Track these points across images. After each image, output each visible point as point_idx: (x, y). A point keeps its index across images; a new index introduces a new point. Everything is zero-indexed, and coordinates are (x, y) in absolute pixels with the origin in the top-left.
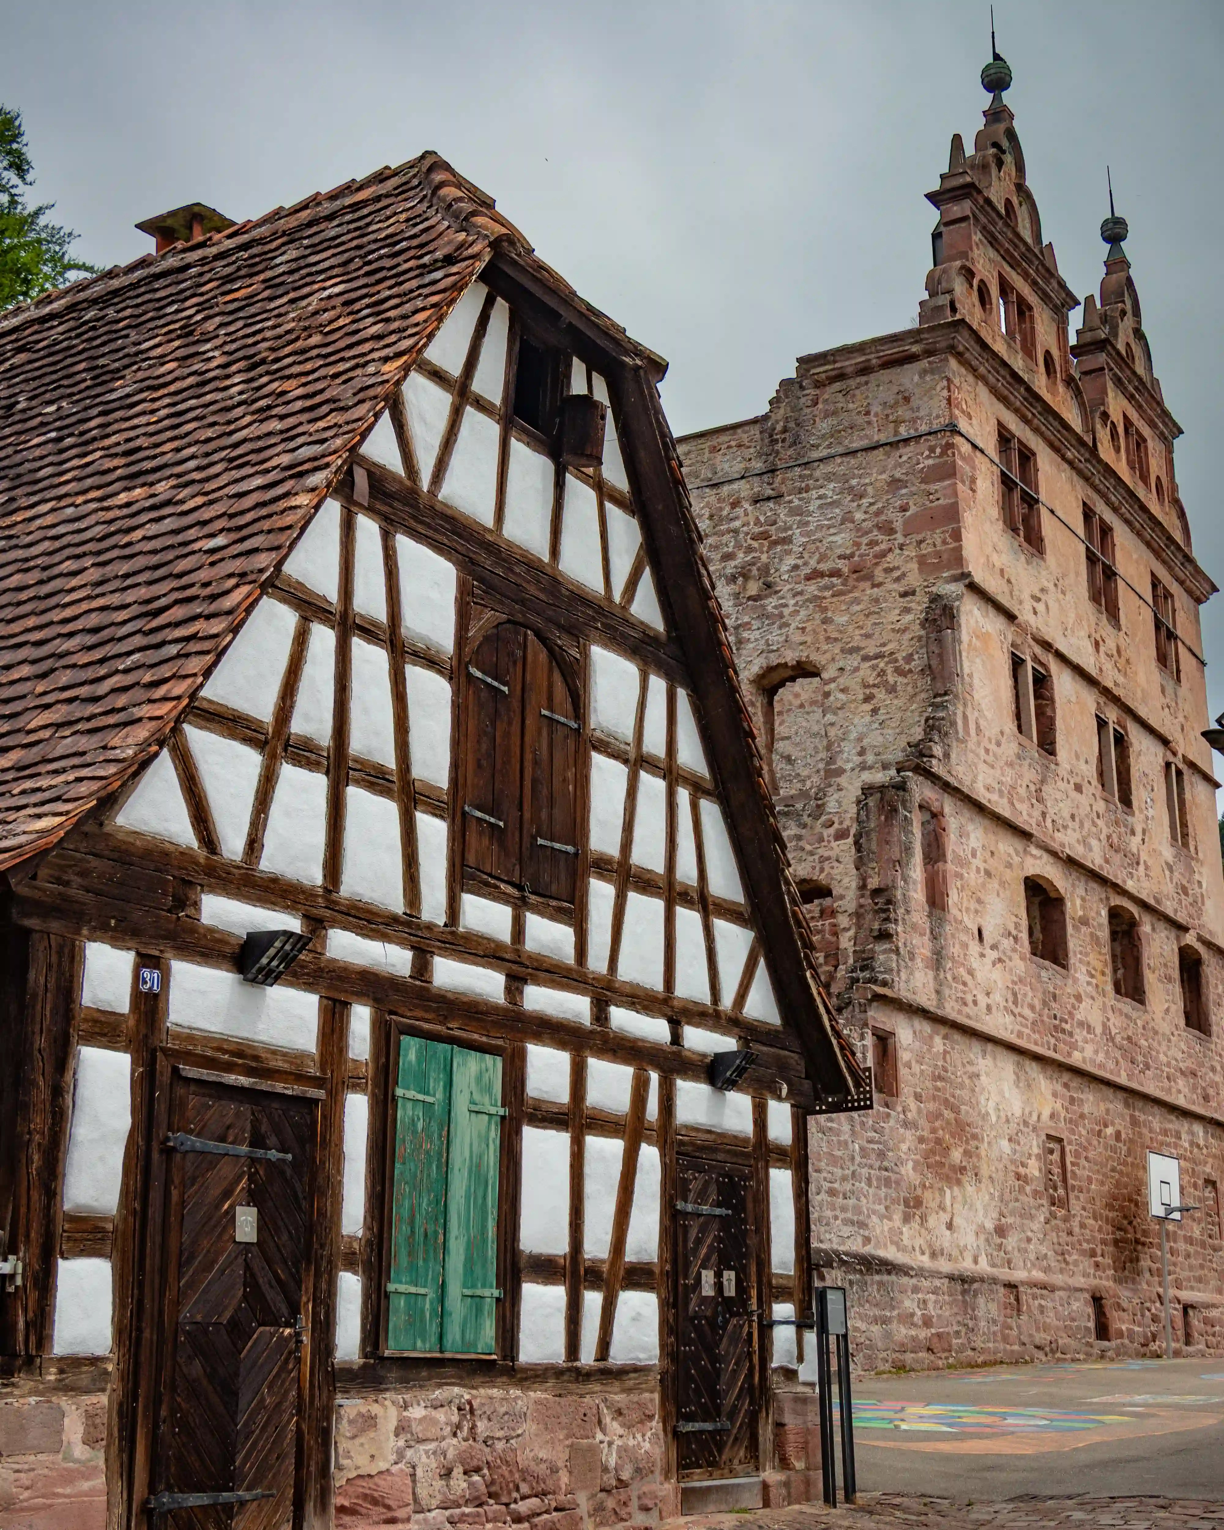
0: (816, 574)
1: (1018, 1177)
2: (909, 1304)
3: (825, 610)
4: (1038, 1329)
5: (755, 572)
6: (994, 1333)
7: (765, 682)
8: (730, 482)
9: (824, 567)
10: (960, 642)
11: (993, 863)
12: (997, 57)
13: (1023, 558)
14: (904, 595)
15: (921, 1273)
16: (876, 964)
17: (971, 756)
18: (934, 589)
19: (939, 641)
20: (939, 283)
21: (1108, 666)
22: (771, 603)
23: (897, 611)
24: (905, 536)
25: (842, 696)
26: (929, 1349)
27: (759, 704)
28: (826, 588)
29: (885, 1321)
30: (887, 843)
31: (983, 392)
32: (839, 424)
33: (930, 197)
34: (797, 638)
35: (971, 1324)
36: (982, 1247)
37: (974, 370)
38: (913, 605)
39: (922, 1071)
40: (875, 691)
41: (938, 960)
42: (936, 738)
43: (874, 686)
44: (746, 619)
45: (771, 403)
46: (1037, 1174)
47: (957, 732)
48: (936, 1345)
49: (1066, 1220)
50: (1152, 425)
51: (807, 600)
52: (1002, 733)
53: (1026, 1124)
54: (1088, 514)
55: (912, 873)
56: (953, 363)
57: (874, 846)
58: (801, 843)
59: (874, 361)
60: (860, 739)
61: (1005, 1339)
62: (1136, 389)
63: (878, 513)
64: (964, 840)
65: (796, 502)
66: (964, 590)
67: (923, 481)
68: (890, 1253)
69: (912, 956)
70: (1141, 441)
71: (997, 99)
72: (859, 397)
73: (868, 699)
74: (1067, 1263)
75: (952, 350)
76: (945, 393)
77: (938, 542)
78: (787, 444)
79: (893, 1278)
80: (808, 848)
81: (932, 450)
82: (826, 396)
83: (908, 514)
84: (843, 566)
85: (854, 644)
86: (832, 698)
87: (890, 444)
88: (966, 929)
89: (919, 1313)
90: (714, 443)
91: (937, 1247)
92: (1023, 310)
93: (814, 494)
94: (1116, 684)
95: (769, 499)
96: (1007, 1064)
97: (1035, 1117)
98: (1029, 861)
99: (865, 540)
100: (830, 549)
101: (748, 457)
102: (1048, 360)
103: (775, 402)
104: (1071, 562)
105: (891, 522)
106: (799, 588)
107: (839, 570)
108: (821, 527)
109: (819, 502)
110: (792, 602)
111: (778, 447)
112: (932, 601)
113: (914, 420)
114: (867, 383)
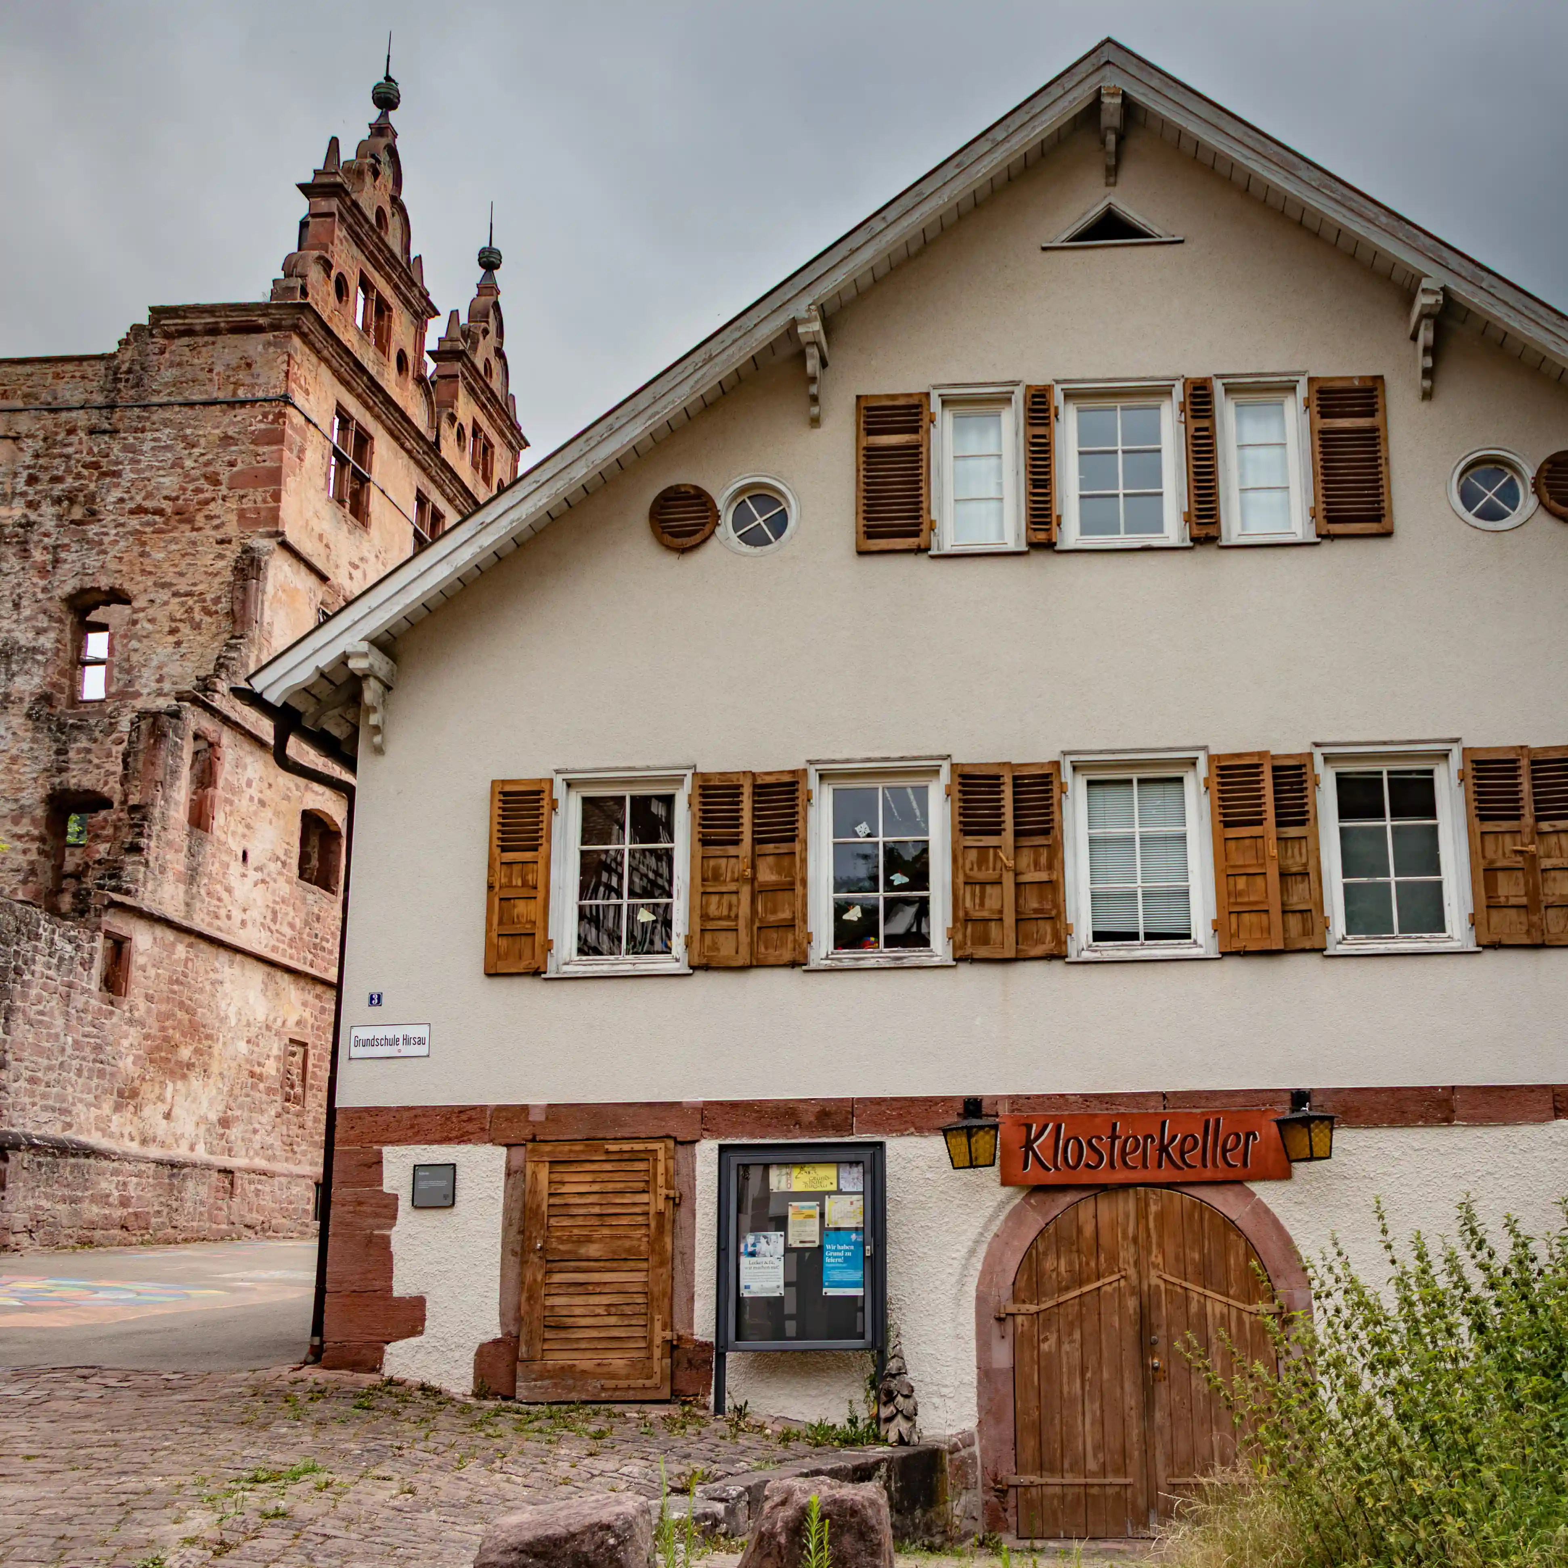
0: (140, 510)
1: (252, 1074)
2: (107, 1185)
3: (144, 544)
4: (250, 1210)
5: (81, 499)
6: (201, 1213)
7: (77, 601)
8: (69, 409)
9: (149, 504)
10: (264, 592)
11: (268, 794)
12: (388, 78)
13: (345, 528)
14: (221, 542)
15: (124, 1158)
16: (124, 874)
18: (248, 541)
19: (245, 589)
20: (295, 266)
22: (92, 530)
23: (212, 556)
24: (230, 489)
25: (149, 626)
26: (123, 1227)
27: (68, 622)
28: (148, 524)
29: (74, 1201)
30: (153, 764)
31: (325, 373)
32: (182, 375)
33: (303, 187)
34: (113, 565)
35: (175, 1204)
36: (201, 1134)
37: (317, 352)
38: (228, 553)
39: (158, 975)
40: (180, 625)
41: (192, 876)
42: (223, 676)
43: (181, 620)
44: (66, 541)
45: (120, 343)
46: (273, 1073)
47: (247, 673)
48: (131, 1223)
49: (298, 1115)
50: (502, 434)
51: (128, 532)
53: (268, 1028)
54: (421, 500)
55: (175, 795)
56: (296, 341)
57: (140, 766)
58: (89, 757)
59: (223, 325)
60: (160, 668)
61: (213, 1219)
62: (488, 399)
63: (207, 464)
64: (239, 770)
65: (131, 440)
66: (276, 547)
67: (253, 442)
68: (94, 1139)
69: (163, 870)
70: (488, 447)
71: (384, 115)
72: (204, 354)
73: (173, 632)
74: (295, 1153)
75: (296, 328)
76: (284, 367)
77: (259, 499)
78: (129, 384)
79: (92, 1161)
80: (96, 761)
81: (265, 415)
82: (174, 348)
83: (235, 469)
84: (167, 506)
85: (167, 580)
86: (139, 626)
87: (228, 403)
88: (230, 851)
89: (116, 1194)
90: (59, 370)
91: (150, 1133)
92: (382, 308)
93: (149, 435)
95: (104, 432)
96: (257, 974)
97: (279, 1022)
98: (309, 796)
99: (191, 487)
100: (158, 489)
101: (89, 389)
102: (402, 358)
103: (124, 343)
104: (397, 539)
105: (218, 474)
106: (122, 520)
107: (163, 510)
108: (152, 467)
109: (153, 444)
110: (114, 532)
111: (121, 385)
112: (244, 552)
113: (253, 386)
114: (213, 343)
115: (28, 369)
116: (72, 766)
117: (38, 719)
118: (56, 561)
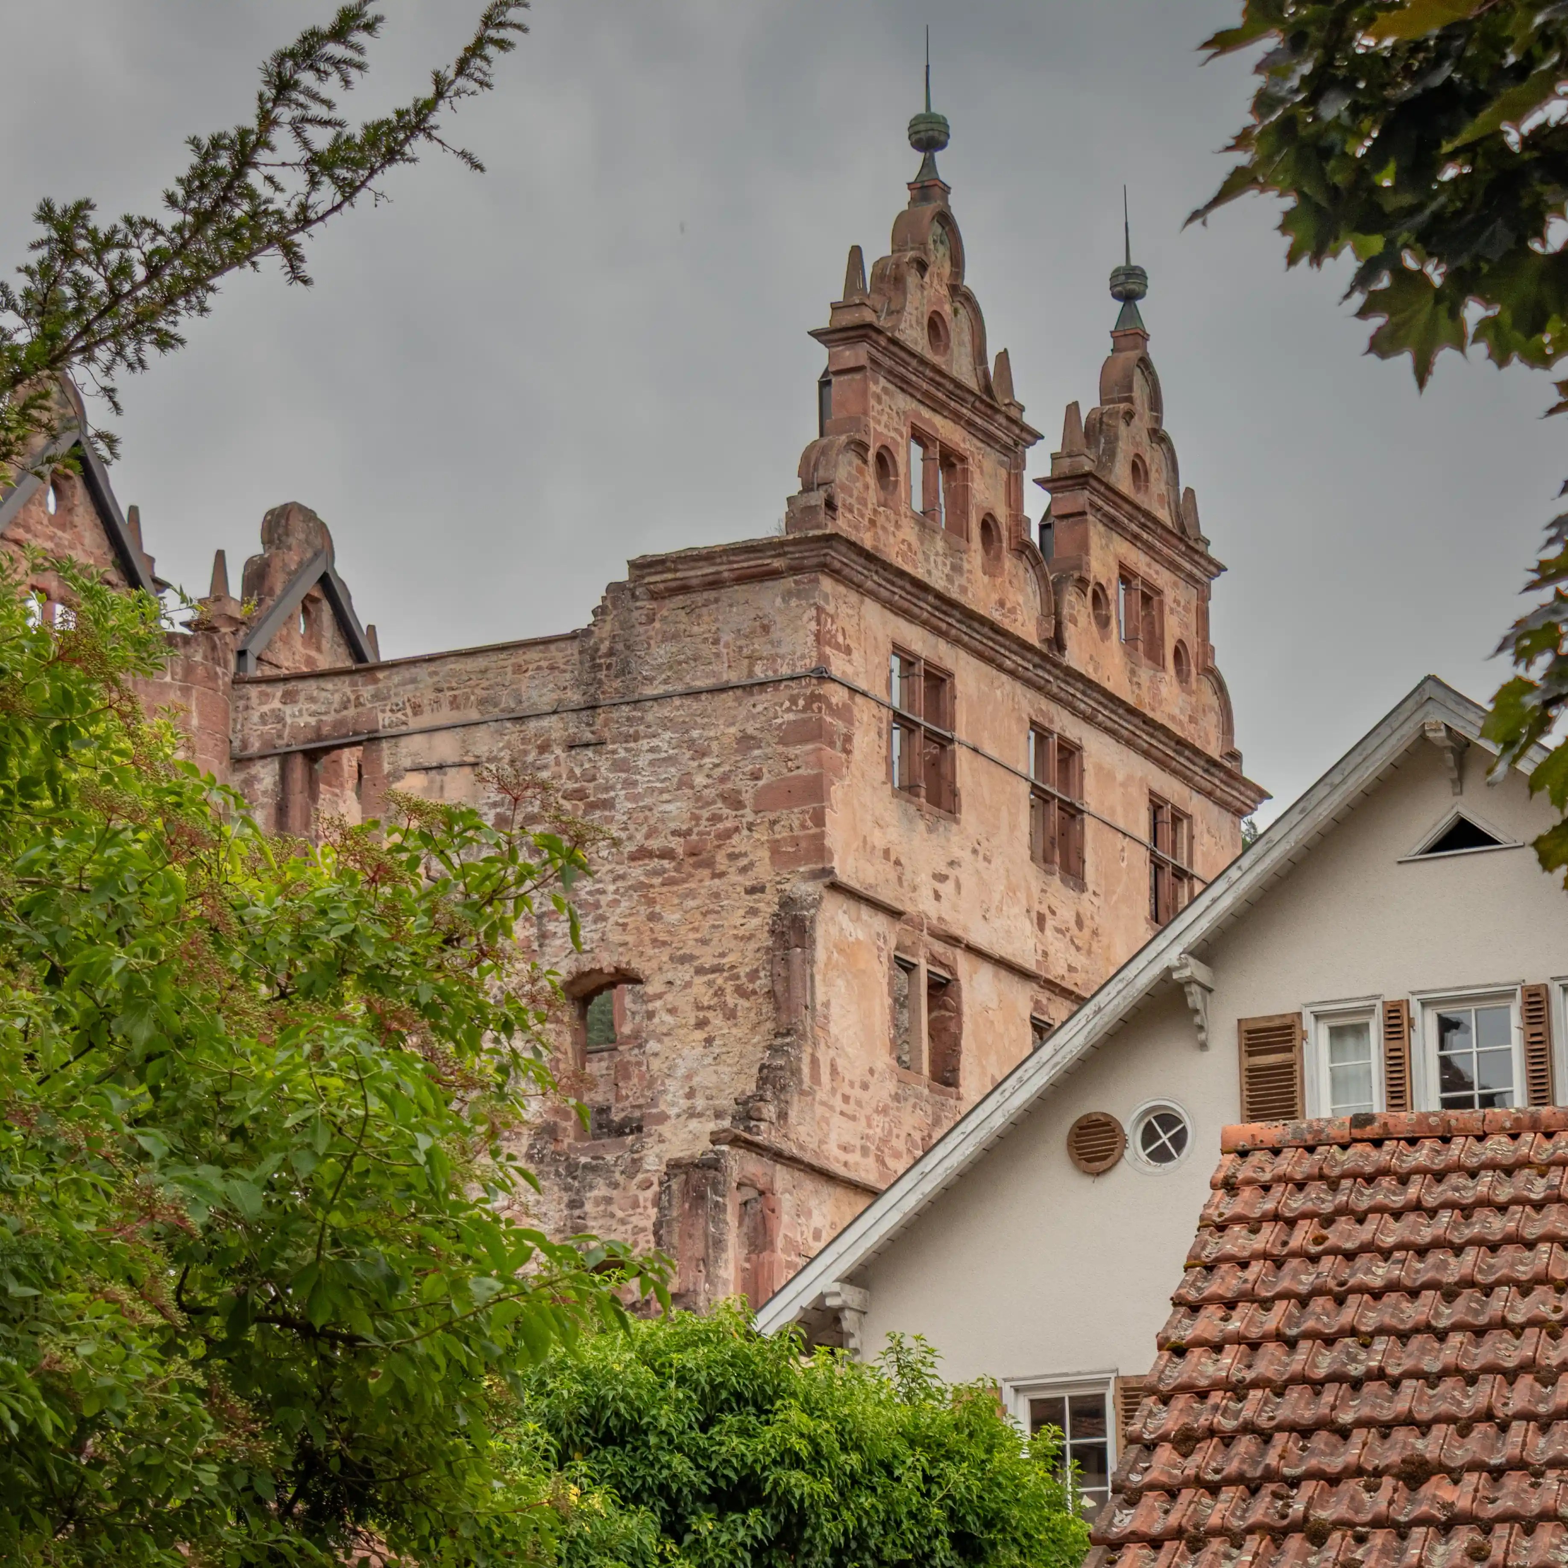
0: (642, 854)
3: (651, 902)
7: (576, 989)
8: (538, 716)
9: (654, 844)
10: (812, 962)
13: (921, 826)
14: (751, 891)
17: (819, 1110)
18: (787, 887)
19: (786, 960)
20: (816, 465)
21: (1057, 946)
22: (585, 887)
23: (742, 912)
24: (756, 812)
25: (669, 1019)
28: (655, 873)
30: (690, 1236)
31: (871, 611)
32: (680, 652)
33: (818, 335)
34: (615, 937)
37: (858, 588)
38: (761, 906)
40: (710, 1014)
42: (769, 1095)
43: (709, 1008)
45: (594, 612)
47: (801, 1082)
50: (1173, 566)
51: (630, 887)
52: (871, 1071)
54: (1041, 734)
55: (722, 1273)
56: (827, 584)
57: (675, 1240)
58: (610, 1208)
59: (726, 575)
60: (689, 1077)
62: (1143, 526)
63: (724, 779)
64: (802, 1220)
65: (622, 754)
66: (825, 891)
67: (782, 742)
70: (1152, 594)
71: (928, 165)
72: (706, 618)
73: (701, 1024)
75: (826, 567)
76: (813, 626)
77: (796, 824)
78: (613, 672)
80: (620, 1214)
81: (793, 700)
82: (665, 613)
83: (760, 783)
84: (677, 844)
85: (686, 951)
86: (656, 1020)
87: (743, 687)
90: (521, 660)
92: (951, 461)
93: (644, 744)
94: (1071, 969)
95: (587, 745)
99: (705, 814)
100: (663, 821)
101: (562, 684)
102: (988, 526)
103: (599, 612)
104: (1004, 814)
105: (739, 792)
106: (621, 870)
107: (673, 850)
108: (653, 790)
109: (651, 756)
110: (611, 888)
111: (602, 675)
112: (783, 905)
113: (773, 658)
114: (717, 600)
115: (481, 662)
116: (591, 1223)
117: (541, 1161)
118: (543, 936)
